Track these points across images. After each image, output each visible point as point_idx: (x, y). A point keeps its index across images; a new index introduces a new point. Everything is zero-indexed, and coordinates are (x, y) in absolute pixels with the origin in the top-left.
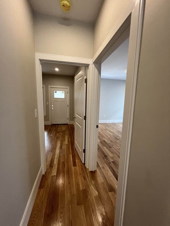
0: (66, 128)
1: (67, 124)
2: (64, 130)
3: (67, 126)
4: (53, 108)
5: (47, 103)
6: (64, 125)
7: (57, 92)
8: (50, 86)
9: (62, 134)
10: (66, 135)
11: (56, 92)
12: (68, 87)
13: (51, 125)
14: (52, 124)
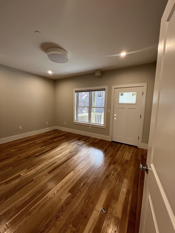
0: (131, 157)
1: (136, 147)
2: (127, 161)
3: (136, 150)
4: (115, 118)
5: (109, 110)
6: (130, 147)
7: (125, 94)
8: (114, 87)
9: (120, 169)
10: (127, 178)
11: (122, 95)
12: (145, 85)
13: (111, 142)
14: (113, 141)
